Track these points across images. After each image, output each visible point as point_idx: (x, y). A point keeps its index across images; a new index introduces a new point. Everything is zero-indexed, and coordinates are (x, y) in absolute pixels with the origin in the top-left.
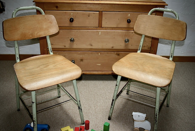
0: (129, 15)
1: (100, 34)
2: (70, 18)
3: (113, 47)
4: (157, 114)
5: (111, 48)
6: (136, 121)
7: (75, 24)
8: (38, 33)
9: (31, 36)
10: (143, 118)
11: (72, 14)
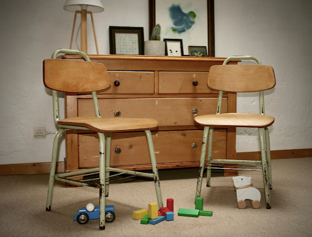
0: (194, 75)
1: (157, 104)
2: (114, 81)
3: (176, 123)
4: (266, 169)
5: (173, 125)
6: (238, 188)
7: (121, 89)
8: (83, 85)
9: (75, 88)
10: (248, 182)
11: (117, 74)
